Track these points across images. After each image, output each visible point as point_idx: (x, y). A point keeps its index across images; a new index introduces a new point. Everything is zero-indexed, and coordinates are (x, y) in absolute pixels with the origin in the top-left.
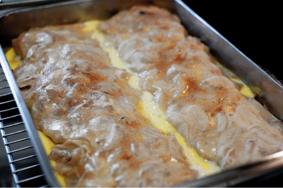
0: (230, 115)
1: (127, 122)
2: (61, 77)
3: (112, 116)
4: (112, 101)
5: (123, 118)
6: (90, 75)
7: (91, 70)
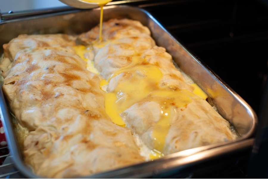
0: (181, 110)
1: (91, 115)
2: (41, 75)
3: (79, 108)
4: (80, 96)
5: (87, 111)
6: (65, 74)
7: (67, 71)
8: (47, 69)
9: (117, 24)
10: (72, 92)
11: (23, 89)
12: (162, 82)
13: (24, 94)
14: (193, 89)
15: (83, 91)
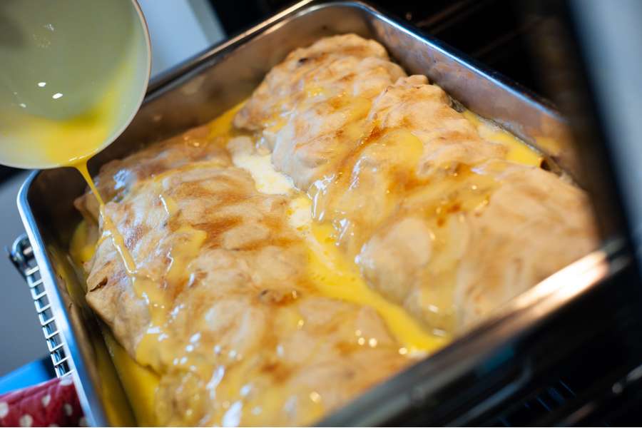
0: (477, 215)
1: (274, 300)
2: (155, 244)
3: (245, 293)
4: (243, 265)
5: (265, 293)
6: (206, 224)
7: (209, 213)
8: (165, 225)
9: (303, 61)
10: (224, 260)
11: (124, 291)
12: (422, 163)
13: (127, 301)
14: (504, 150)
15: (252, 247)
